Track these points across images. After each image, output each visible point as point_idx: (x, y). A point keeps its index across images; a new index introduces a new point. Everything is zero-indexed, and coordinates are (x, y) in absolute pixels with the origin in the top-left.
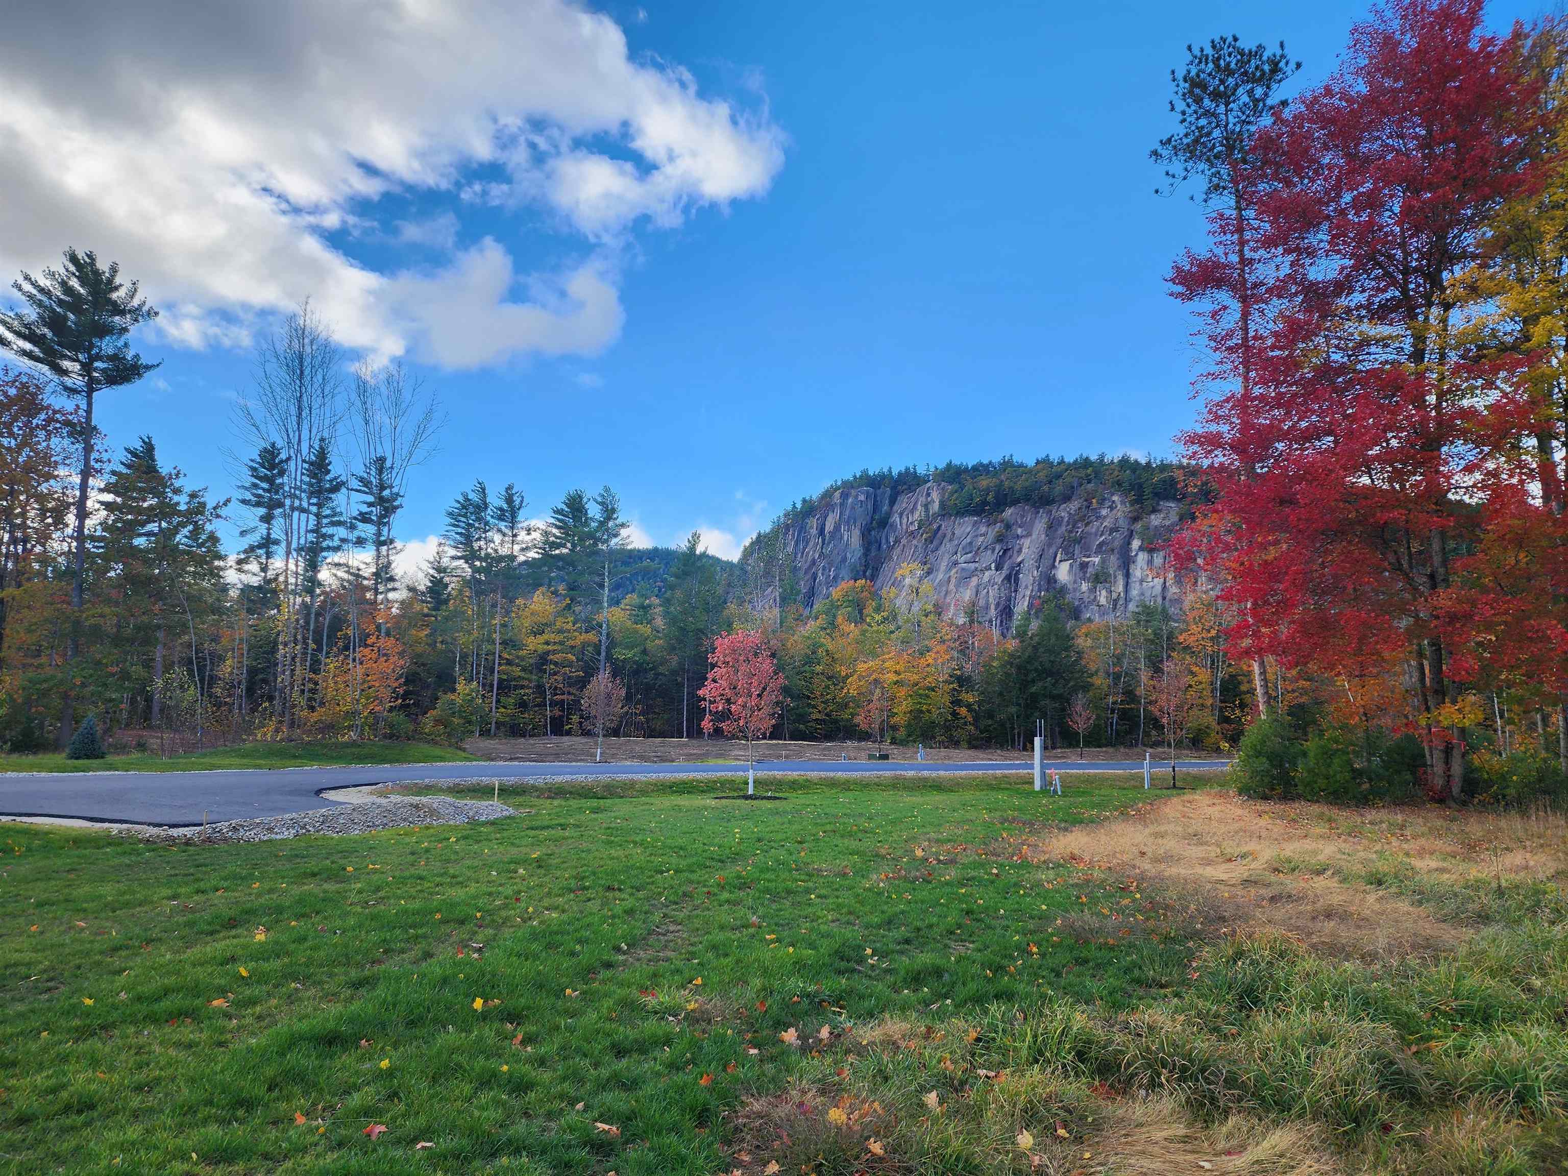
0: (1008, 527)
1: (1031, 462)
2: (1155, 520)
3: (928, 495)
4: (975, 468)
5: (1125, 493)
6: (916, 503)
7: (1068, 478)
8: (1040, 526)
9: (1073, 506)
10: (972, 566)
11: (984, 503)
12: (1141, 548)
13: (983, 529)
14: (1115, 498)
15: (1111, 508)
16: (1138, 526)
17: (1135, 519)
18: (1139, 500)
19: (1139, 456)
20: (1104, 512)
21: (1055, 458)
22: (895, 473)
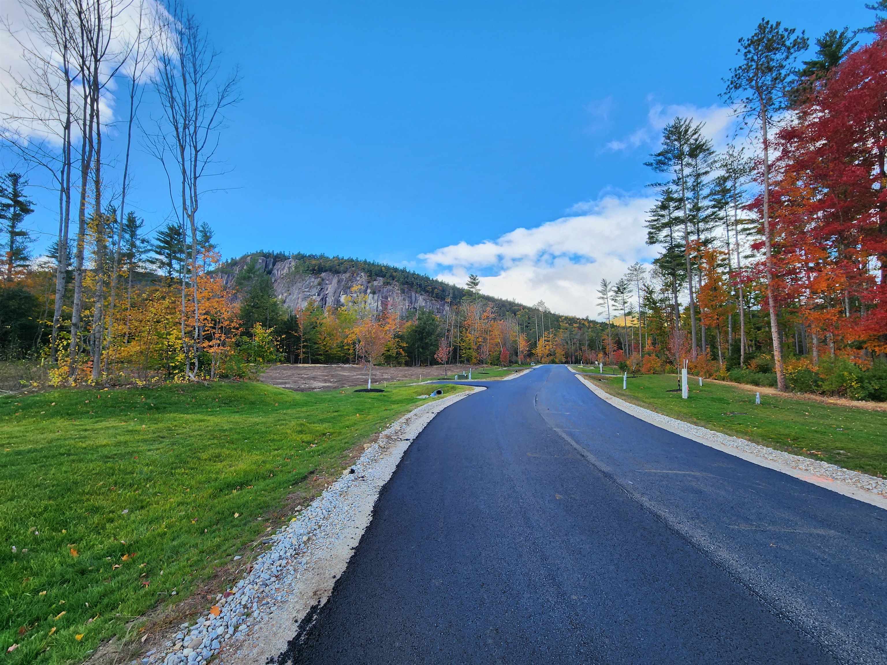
0: (323, 280)
1: (331, 257)
2: (375, 283)
3: (290, 264)
4: (309, 256)
5: (366, 273)
6: (284, 267)
7: (346, 265)
8: (335, 281)
9: (348, 275)
10: (308, 293)
11: (314, 270)
12: (370, 293)
13: (313, 280)
14: (362, 274)
15: (361, 277)
16: (370, 285)
17: (369, 282)
18: (370, 276)
19: (370, 260)
20: (358, 279)
21: (340, 256)
22: (275, 253)
